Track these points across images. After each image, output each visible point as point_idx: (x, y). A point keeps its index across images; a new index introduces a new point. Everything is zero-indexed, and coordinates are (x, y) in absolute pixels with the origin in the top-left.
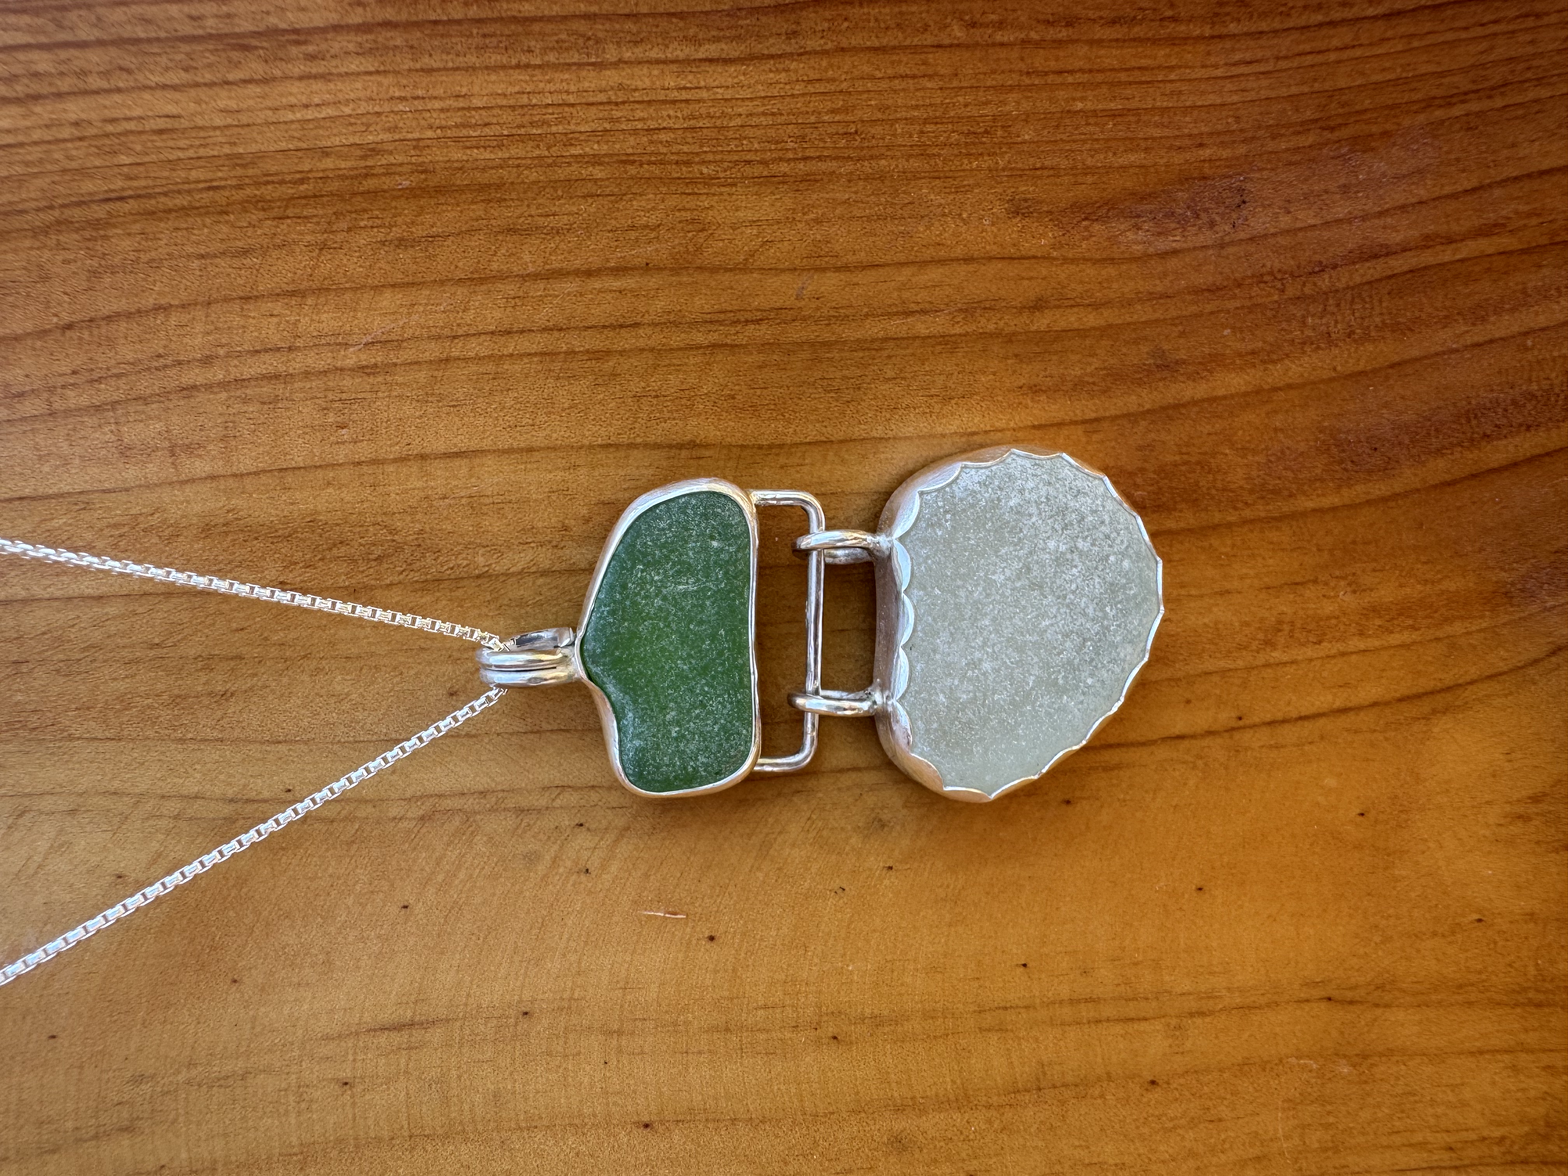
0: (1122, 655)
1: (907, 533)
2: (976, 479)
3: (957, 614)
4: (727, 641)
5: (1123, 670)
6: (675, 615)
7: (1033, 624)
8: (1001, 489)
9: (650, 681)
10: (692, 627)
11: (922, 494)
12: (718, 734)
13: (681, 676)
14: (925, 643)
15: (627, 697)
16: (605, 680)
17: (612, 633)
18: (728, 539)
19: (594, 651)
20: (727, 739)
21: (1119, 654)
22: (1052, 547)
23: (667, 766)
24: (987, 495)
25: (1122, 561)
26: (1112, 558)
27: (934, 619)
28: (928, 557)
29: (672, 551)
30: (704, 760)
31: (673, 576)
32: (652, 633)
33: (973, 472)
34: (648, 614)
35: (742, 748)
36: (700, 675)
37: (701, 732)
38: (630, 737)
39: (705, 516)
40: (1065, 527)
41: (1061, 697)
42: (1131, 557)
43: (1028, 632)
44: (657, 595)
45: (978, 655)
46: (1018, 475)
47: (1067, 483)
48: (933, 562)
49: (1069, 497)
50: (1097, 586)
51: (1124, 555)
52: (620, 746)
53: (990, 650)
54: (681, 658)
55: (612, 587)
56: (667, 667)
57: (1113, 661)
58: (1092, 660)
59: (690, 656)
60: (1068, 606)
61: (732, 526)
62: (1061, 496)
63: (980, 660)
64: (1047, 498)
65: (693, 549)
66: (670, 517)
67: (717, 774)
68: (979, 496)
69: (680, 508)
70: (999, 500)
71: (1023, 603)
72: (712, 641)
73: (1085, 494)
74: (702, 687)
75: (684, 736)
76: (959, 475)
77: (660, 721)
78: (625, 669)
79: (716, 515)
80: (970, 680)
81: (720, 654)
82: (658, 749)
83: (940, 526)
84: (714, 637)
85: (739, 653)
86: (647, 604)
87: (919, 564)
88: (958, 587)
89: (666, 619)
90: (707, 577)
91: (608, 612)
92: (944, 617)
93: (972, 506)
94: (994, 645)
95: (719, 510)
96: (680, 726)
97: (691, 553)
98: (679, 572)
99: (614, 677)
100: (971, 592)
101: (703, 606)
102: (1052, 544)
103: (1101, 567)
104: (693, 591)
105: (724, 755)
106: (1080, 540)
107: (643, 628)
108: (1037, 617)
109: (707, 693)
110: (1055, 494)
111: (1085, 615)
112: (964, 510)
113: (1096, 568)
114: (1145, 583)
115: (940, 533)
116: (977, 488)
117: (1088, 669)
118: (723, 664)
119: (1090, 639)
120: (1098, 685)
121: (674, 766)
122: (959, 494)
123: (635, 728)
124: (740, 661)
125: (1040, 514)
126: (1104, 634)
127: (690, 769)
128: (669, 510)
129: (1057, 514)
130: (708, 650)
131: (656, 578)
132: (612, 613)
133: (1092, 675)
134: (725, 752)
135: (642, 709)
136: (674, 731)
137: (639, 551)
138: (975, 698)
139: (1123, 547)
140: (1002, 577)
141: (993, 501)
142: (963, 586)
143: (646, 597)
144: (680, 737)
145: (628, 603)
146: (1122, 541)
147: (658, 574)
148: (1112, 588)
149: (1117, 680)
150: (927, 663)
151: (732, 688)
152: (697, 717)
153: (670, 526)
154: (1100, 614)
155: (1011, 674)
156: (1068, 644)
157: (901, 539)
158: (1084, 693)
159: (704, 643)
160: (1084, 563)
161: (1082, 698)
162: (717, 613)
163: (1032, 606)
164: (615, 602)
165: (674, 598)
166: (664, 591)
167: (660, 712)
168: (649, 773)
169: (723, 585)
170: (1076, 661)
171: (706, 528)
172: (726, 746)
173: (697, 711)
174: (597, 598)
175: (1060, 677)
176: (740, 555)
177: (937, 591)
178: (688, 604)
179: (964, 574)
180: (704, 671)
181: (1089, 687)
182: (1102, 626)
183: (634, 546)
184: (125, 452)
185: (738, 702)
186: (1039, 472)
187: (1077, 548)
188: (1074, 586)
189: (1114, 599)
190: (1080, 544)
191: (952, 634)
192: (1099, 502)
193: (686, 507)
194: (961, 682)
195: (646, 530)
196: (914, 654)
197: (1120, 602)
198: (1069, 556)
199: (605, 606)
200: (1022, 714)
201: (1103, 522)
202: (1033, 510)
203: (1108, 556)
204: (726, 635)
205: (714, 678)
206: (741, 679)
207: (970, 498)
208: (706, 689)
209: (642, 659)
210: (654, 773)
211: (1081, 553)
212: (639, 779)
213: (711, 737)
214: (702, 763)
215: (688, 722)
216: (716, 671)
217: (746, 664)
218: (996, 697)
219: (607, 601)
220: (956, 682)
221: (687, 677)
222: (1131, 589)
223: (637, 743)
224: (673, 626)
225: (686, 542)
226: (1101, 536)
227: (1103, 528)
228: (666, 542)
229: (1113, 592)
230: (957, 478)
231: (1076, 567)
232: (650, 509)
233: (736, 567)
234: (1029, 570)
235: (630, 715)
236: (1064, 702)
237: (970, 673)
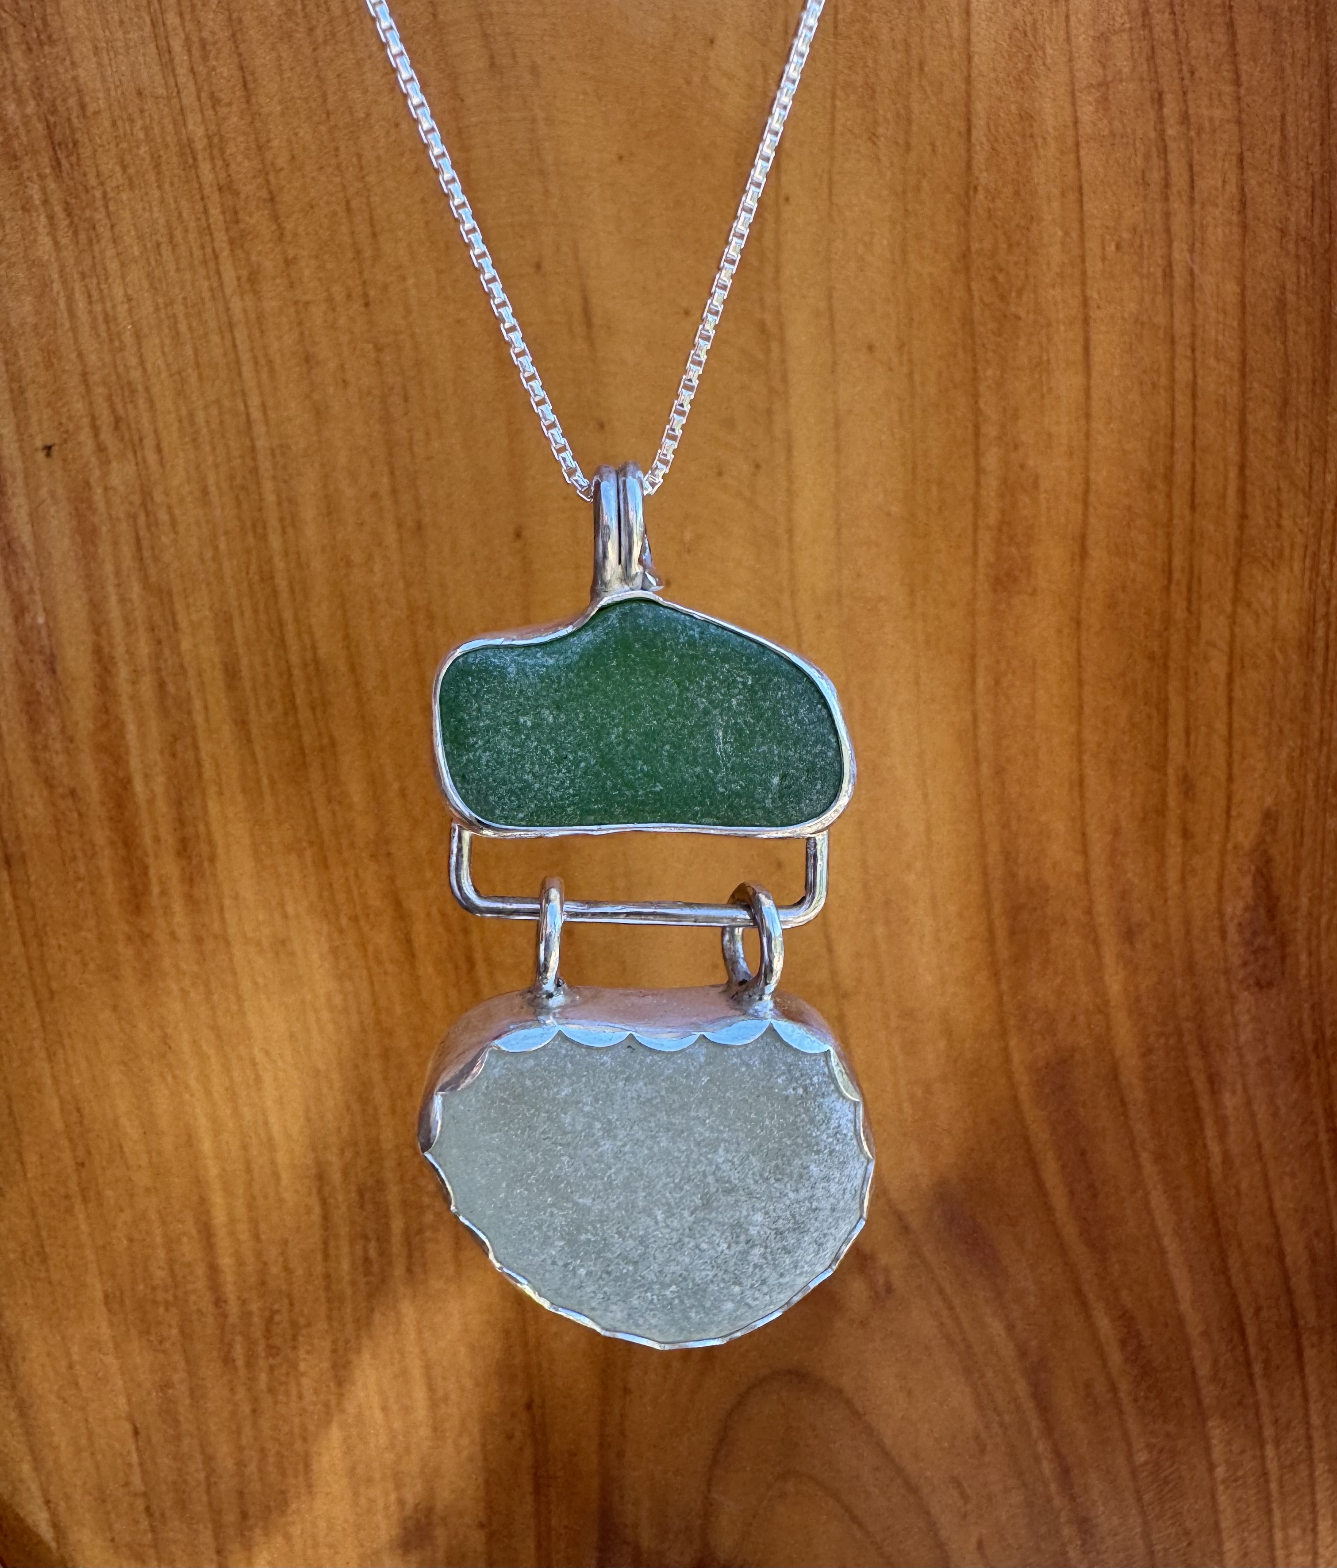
0: (614, 1308)
1: (778, 1038)
2: (843, 1122)
3: (676, 1106)
4: (646, 795)
5: (593, 1309)
6: (684, 726)
7: (658, 1200)
8: (831, 1153)
9: (597, 689)
10: (667, 747)
11: (827, 1054)
12: (520, 780)
13: (600, 733)
14: (638, 1067)
15: (576, 658)
16: (600, 629)
17: (665, 640)
18: (781, 797)
19: (641, 617)
20: (511, 792)
21: (615, 1304)
22: (755, 1218)
23: (479, 710)
24: (824, 1136)
25: (733, 1301)
26: (737, 1289)
27: (669, 1078)
28: (748, 1066)
29: (768, 725)
30: (483, 761)
31: (736, 723)
32: (662, 694)
33: (851, 1116)
34: (687, 689)
35: (498, 812)
36: (602, 757)
37: (523, 757)
38: (520, 659)
39: (811, 769)
40: (779, 1233)
41: (562, 1238)
42: (735, 1311)
43: (650, 1194)
44: (711, 702)
45: (621, 1134)
46: (846, 1172)
47: (833, 1231)
48: (743, 1074)
49: (815, 1235)
50: (704, 1273)
51: (741, 1302)
52: (506, 647)
53: (627, 1148)
54: (625, 732)
55: (724, 643)
56: (614, 713)
57: (607, 1298)
58: (609, 1273)
59: (629, 742)
60: (680, 1240)
61: (798, 803)
62: (817, 1224)
63: (615, 1137)
64: (816, 1209)
65: (771, 751)
66: (811, 722)
67: (463, 777)
68: (824, 1126)
69: (823, 735)
70: (818, 1152)
71: (687, 1187)
72: (646, 775)
73: (818, 1252)
74: (585, 759)
75: (519, 732)
76: (847, 1099)
77: (541, 701)
78: (616, 656)
79: (813, 782)
80: (591, 1126)
81: (629, 785)
82: (504, 697)
83: (791, 1080)
84: (652, 776)
85: (630, 810)
86: (700, 687)
87: (739, 1055)
88: (711, 1107)
89: (680, 713)
90: (732, 768)
91: (693, 636)
92: (672, 1090)
93: (812, 1121)
94: (633, 1153)
95: (819, 787)
96: (532, 727)
97: (765, 748)
98: (740, 731)
99: (604, 642)
100: (703, 1123)
101: (695, 763)
102: (759, 1217)
103: (726, 1277)
104: (715, 750)
105: (489, 788)
106: (762, 1250)
107: (669, 684)
108: (668, 1204)
109: (577, 766)
110: (821, 1217)
111: (668, 1261)
112: (807, 1110)
113: (726, 1271)
114: (702, 1327)
115: (780, 1080)
116: (833, 1124)
117: (597, 1268)
118: (614, 787)
119: (636, 1270)
120: (576, 1281)
121: (477, 718)
122: (827, 1101)
123: (533, 666)
124: (618, 811)
125: (798, 1202)
126: (643, 1286)
127: (472, 740)
128: (821, 720)
129: (796, 1222)
130: (634, 768)
131: (734, 702)
132: (692, 643)
133: (589, 1274)
134: (494, 789)
135: (559, 677)
136: (527, 721)
137: (770, 680)
138: (565, 1133)
139: (750, 1301)
140: (720, 1160)
141: (817, 1144)
142: (712, 1113)
143: (710, 688)
144: (517, 727)
145: (704, 662)
146: (756, 1299)
147: (739, 704)
148: (699, 1291)
149: (580, 1303)
150: (612, 1070)
151: (581, 800)
152: (545, 752)
153: (800, 722)
154: (667, 1280)
155: (596, 1176)
156: (631, 1243)
157: (771, 1030)
158: (566, 1265)
159: (645, 763)
160: (733, 1256)
161: (561, 1263)
162: (684, 782)
163: (682, 1198)
164: (706, 645)
165: (706, 724)
166: (716, 712)
167: (554, 702)
168: (469, 684)
169: (721, 790)
170: (609, 1255)
171: (797, 769)
172: (502, 791)
173: (552, 752)
174: (712, 623)
175: (589, 1236)
176: (760, 813)
177: (705, 1079)
178: (698, 743)
179: (727, 1114)
180: (606, 761)
181: (574, 1270)
182: (652, 1282)
183: (776, 674)
184: (1103, 38)
185: (563, 808)
186: (848, 1196)
187: (752, 1247)
188: (704, 1246)
189: (686, 1294)
190: (757, 1251)
191: (649, 1100)
192: (806, 1268)
193: (824, 744)
194: (587, 1115)
195: (796, 690)
196: (623, 1052)
197: (682, 1302)
198: (743, 1238)
199: (702, 633)
200: (541, 1192)
201: (782, 1275)
202: (803, 1193)
203: (740, 1284)
204: (654, 793)
205: (597, 775)
206: (593, 812)
207: (821, 1116)
208: (583, 765)
209: (627, 679)
210: (469, 690)
211: (746, 1253)
212: (460, 671)
213: (516, 770)
214: (480, 757)
215: (539, 740)
216: (607, 778)
217: (613, 819)
218: (565, 1159)
219: (706, 635)
220: (587, 1109)
221: (600, 739)
222: (697, 1313)
223: (512, 669)
224: (670, 723)
225: (779, 743)
226: (766, 1275)
227: (775, 1275)
228: (780, 716)
229: (695, 1293)
230: (844, 1097)
231: (729, 1247)
232: (822, 697)
233: (745, 808)
234: (728, 1192)
235: (551, 662)
236: (556, 1243)
237: (598, 1125)
